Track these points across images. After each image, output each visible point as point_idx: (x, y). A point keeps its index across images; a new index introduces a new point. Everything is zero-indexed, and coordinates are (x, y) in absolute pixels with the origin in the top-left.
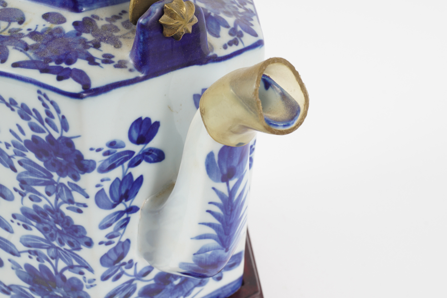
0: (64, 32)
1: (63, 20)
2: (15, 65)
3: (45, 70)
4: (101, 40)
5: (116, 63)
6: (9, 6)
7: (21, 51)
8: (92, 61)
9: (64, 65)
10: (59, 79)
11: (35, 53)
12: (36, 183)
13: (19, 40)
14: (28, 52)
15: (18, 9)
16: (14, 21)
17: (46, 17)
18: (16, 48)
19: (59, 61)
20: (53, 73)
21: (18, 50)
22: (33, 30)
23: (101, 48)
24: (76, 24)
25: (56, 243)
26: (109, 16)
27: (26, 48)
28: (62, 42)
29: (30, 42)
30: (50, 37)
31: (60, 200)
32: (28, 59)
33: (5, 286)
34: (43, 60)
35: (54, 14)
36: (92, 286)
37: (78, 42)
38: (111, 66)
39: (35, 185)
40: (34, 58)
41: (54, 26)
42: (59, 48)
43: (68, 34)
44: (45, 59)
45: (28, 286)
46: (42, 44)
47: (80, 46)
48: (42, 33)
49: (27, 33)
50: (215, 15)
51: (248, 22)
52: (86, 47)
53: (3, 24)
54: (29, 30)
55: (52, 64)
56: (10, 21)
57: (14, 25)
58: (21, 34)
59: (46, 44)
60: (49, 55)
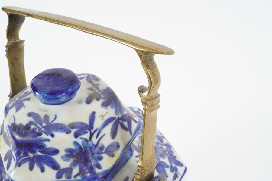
50: (159, 161)
51: (173, 156)
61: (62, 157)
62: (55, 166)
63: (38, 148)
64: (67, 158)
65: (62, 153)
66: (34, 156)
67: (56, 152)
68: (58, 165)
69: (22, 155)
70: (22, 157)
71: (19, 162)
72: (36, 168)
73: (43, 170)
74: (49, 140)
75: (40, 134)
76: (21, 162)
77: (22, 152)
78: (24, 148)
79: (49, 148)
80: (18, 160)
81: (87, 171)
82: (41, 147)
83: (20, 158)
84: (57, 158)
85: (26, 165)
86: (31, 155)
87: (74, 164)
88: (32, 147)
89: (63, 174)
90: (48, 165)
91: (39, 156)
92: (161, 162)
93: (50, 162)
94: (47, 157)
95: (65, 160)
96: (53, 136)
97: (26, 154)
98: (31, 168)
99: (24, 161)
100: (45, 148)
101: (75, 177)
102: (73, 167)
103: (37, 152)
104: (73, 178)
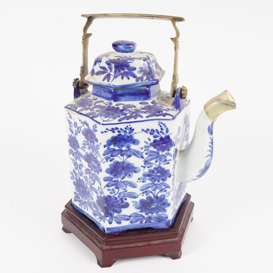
0: (151, 106)
1: (147, 103)
2: (147, 117)
3: (157, 116)
4: (162, 105)
5: (171, 110)
6: (125, 104)
8: (166, 110)
9: (161, 113)
10: (164, 116)
12: (152, 159)
14: (147, 113)
15: (129, 104)
17: (141, 103)
18: (142, 113)
20: (161, 116)
22: (141, 108)
23: (164, 107)
24: (152, 103)
25: (156, 183)
26: (156, 99)
27: (145, 112)
28: (154, 108)
29: (145, 111)
30: (149, 108)
31: (161, 162)
32: (149, 115)
33: (128, 216)
34: (154, 114)
35: (143, 102)
36: (169, 195)
37: (158, 107)
39: (151, 160)
40: (151, 114)
41: (146, 105)
42: (154, 110)
43: (153, 106)
45: (139, 210)
46: (148, 110)
48: (145, 108)
52: (161, 108)
53: (130, 109)
54: (140, 108)
55: (157, 114)
56: (131, 108)
57: (134, 108)
58: (139, 110)
59: (150, 110)
60: (154, 112)
61: (138, 72)
62: (135, 76)
63: (126, 67)
64: (140, 72)
65: (138, 69)
66: (124, 72)
67: (135, 69)
68: (136, 76)
69: (117, 72)
70: (117, 73)
71: (115, 76)
72: (125, 78)
73: (129, 79)
74: (132, 62)
75: (127, 60)
76: (117, 76)
77: (118, 70)
78: (119, 68)
79: (132, 67)
80: (115, 75)
81: (150, 78)
82: (128, 66)
83: (116, 74)
84: (135, 72)
85: (120, 77)
86: (122, 72)
87: (144, 75)
88: (123, 67)
89: (139, 80)
90: (131, 76)
91: (126, 72)
93: (132, 75)
94: (130, 72)
95: (139, 73)
96: (134, 61)
97: (119, 71)
98: (122, 78)
99: (119, 75)
100: (130, 67)
101: (145, 80)
102: (143, 76)
103: (125, 70)
104: (144, 81)
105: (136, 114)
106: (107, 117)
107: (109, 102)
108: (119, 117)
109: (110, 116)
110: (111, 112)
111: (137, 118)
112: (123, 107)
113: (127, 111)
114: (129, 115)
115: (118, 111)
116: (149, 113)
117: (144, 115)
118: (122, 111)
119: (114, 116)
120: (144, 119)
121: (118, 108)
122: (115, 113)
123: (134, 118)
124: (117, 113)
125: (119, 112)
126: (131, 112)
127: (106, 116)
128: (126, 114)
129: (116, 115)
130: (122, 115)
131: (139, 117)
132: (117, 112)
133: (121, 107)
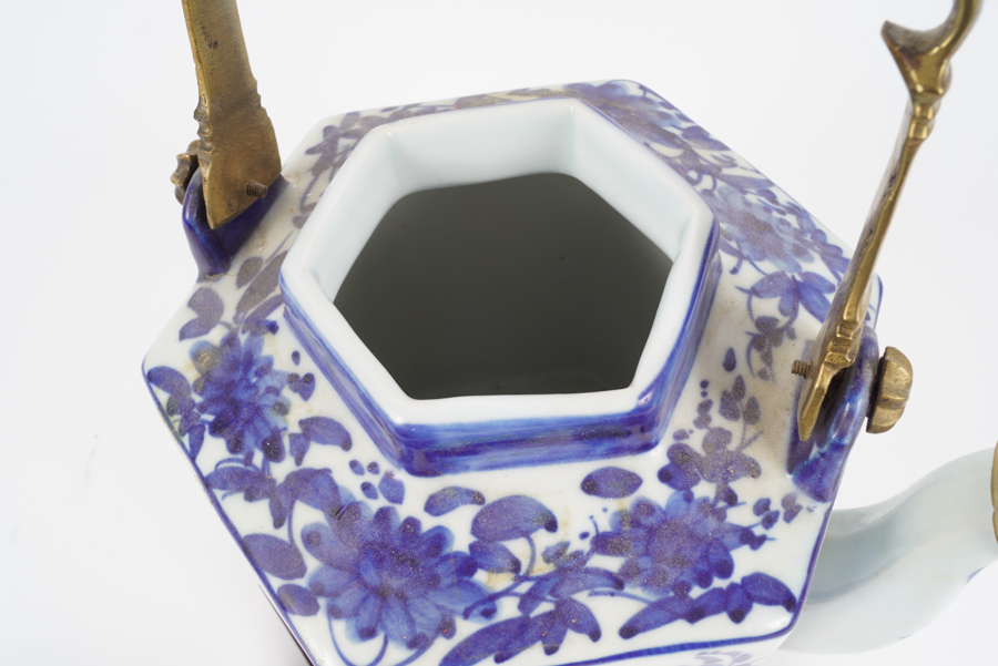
0: (660, 509)
1: (632, 482)
2: (628, 631)
3: (695, 614)
4: (726, 481)
5: (782, 511)
6: (490, 498)
7: (612, 594)
8: (751, 539)
9: (719, 583)
10: (737, 617)
11: (645, 585)
13: (587, 571)
14: (628, 589)
15: (517, 497)
16: (535, 530)
17: (591, 486)
18: (597, 594)
19: (704, 580)
20: (716, 611)
21: (605, 594)
22: (593, 533)
23: (740, 499)
24: (664, 476)
26: (694, 415)
27: (617, 583)
28: (674, 534)
29: (612, 564)
30: (642, 532)
32: (641, 606)
34: (672, 594)
35: (605, 472)
37: (702, 515)
38: (780, 523)
40: (653, 598)
41: (627, 503)
42: (679, 550)
43: (668, 506)
44: (674, 587)
46: (639, 556)
47: (712, 522)
48: (617, 533)
49: (585, 546)
50: (801, 274)
51: (829, 246)
52: (721, 515)
53: (518, 547)
54: (584, 536)
55: (696, 592)
56: (526, 534)
57: (544, 539)
58: (577, 555)
59: (647, 553)
60: (673, 576)
92: (808, 275)
105: (559, 605)
106: (366, 634)
107: (385, 465)
108: (447, 629)
109: (390, 626)
110: (395, 583)
111: (560, 639)
112: (476, 528)
113: (499, 570)
114: (508, 609)
115: (440, 570)
116: (638, 591)
117: (612, 611)
118: (468, 565)
119: (411, 622)
120: (611, 643)
121: (439, 538)
122: (423, 596)
123: (544, 639)
124: (431, 594)
125: (446, 581)
126: (526, 578)
127: (365, 618)
128: (487, 604)
129: (427, 611)
130: (466, 615)
131: (579, 629)
132: (433, 582)
133: (460, 529)
